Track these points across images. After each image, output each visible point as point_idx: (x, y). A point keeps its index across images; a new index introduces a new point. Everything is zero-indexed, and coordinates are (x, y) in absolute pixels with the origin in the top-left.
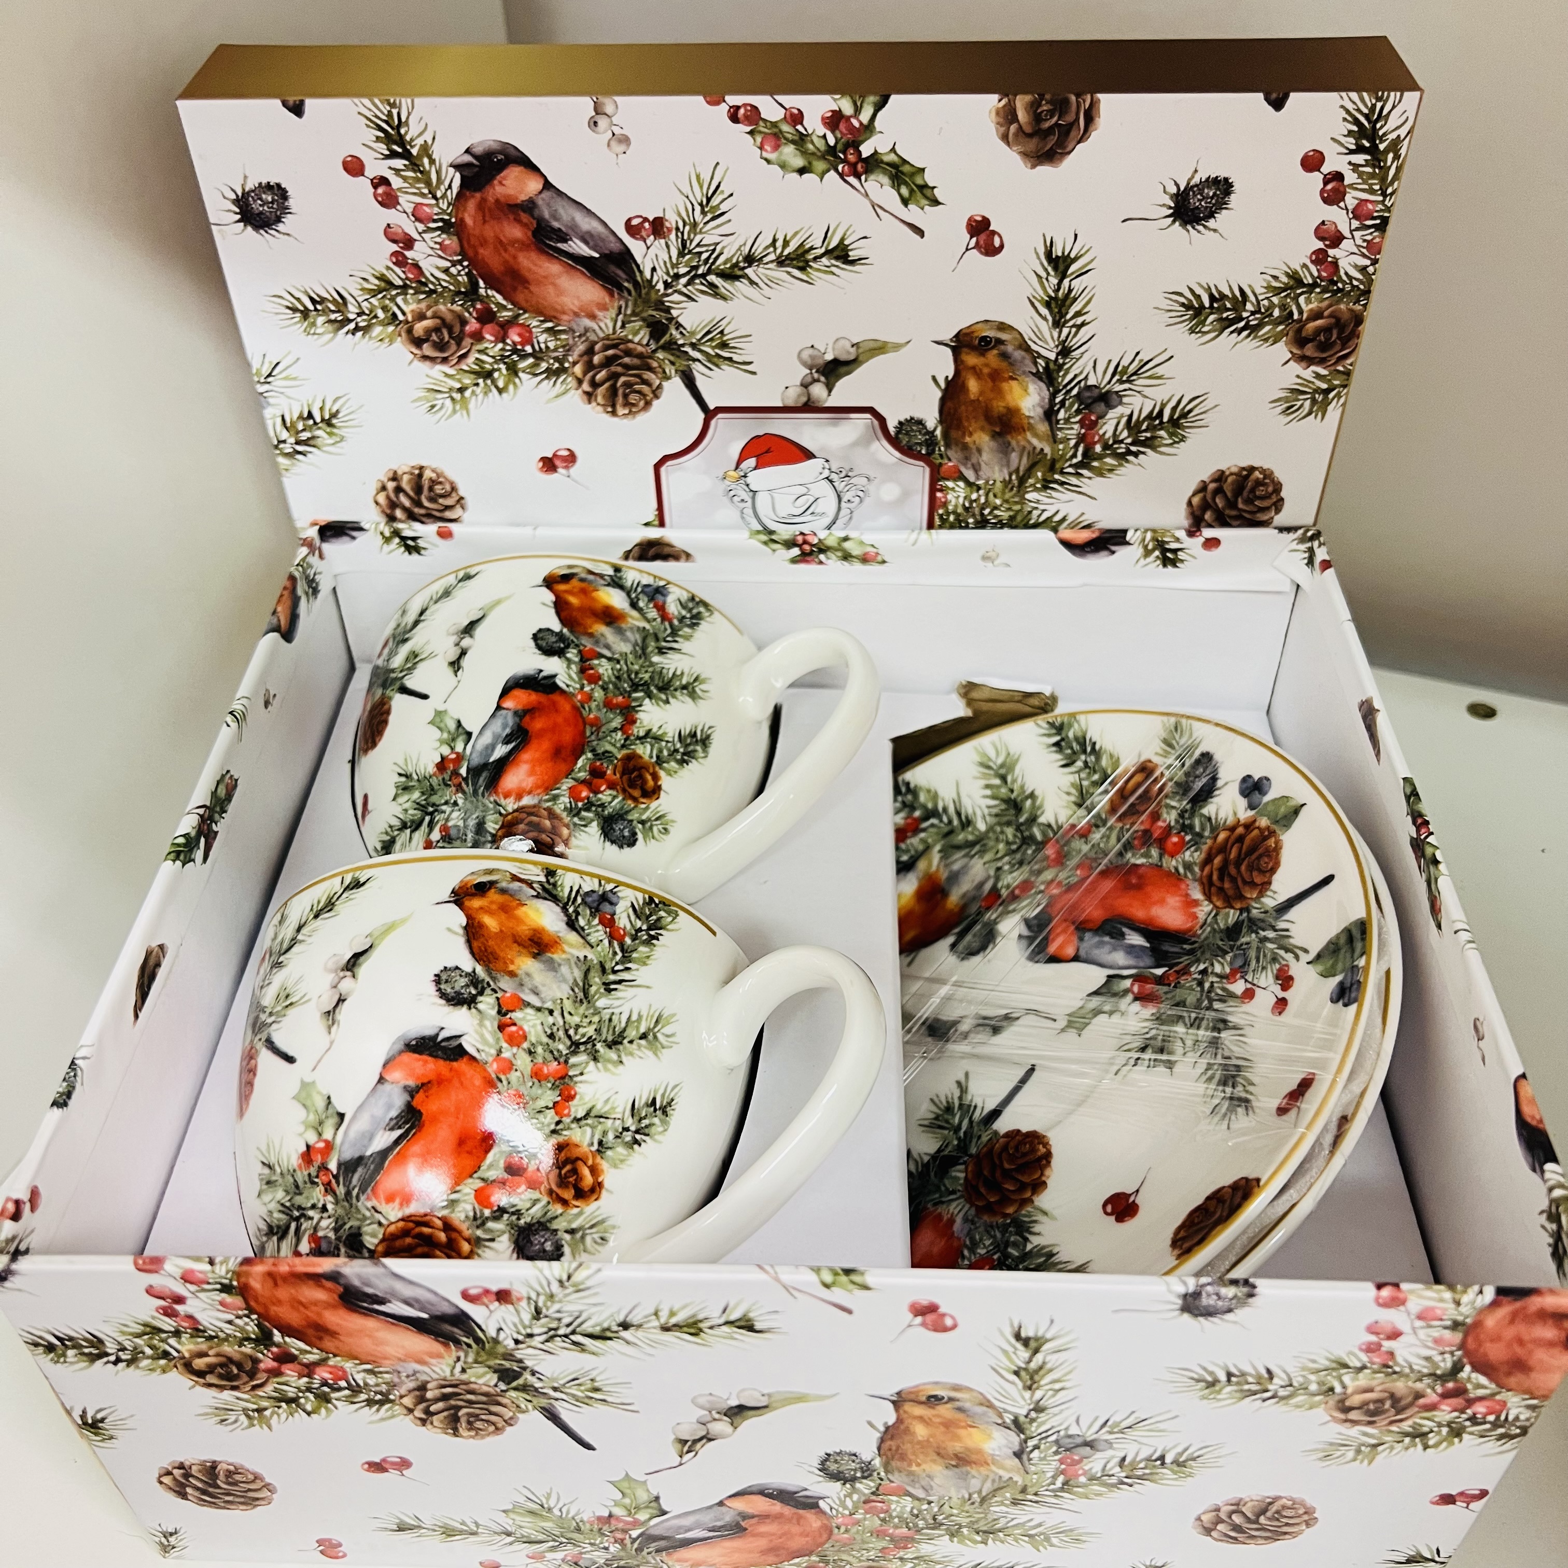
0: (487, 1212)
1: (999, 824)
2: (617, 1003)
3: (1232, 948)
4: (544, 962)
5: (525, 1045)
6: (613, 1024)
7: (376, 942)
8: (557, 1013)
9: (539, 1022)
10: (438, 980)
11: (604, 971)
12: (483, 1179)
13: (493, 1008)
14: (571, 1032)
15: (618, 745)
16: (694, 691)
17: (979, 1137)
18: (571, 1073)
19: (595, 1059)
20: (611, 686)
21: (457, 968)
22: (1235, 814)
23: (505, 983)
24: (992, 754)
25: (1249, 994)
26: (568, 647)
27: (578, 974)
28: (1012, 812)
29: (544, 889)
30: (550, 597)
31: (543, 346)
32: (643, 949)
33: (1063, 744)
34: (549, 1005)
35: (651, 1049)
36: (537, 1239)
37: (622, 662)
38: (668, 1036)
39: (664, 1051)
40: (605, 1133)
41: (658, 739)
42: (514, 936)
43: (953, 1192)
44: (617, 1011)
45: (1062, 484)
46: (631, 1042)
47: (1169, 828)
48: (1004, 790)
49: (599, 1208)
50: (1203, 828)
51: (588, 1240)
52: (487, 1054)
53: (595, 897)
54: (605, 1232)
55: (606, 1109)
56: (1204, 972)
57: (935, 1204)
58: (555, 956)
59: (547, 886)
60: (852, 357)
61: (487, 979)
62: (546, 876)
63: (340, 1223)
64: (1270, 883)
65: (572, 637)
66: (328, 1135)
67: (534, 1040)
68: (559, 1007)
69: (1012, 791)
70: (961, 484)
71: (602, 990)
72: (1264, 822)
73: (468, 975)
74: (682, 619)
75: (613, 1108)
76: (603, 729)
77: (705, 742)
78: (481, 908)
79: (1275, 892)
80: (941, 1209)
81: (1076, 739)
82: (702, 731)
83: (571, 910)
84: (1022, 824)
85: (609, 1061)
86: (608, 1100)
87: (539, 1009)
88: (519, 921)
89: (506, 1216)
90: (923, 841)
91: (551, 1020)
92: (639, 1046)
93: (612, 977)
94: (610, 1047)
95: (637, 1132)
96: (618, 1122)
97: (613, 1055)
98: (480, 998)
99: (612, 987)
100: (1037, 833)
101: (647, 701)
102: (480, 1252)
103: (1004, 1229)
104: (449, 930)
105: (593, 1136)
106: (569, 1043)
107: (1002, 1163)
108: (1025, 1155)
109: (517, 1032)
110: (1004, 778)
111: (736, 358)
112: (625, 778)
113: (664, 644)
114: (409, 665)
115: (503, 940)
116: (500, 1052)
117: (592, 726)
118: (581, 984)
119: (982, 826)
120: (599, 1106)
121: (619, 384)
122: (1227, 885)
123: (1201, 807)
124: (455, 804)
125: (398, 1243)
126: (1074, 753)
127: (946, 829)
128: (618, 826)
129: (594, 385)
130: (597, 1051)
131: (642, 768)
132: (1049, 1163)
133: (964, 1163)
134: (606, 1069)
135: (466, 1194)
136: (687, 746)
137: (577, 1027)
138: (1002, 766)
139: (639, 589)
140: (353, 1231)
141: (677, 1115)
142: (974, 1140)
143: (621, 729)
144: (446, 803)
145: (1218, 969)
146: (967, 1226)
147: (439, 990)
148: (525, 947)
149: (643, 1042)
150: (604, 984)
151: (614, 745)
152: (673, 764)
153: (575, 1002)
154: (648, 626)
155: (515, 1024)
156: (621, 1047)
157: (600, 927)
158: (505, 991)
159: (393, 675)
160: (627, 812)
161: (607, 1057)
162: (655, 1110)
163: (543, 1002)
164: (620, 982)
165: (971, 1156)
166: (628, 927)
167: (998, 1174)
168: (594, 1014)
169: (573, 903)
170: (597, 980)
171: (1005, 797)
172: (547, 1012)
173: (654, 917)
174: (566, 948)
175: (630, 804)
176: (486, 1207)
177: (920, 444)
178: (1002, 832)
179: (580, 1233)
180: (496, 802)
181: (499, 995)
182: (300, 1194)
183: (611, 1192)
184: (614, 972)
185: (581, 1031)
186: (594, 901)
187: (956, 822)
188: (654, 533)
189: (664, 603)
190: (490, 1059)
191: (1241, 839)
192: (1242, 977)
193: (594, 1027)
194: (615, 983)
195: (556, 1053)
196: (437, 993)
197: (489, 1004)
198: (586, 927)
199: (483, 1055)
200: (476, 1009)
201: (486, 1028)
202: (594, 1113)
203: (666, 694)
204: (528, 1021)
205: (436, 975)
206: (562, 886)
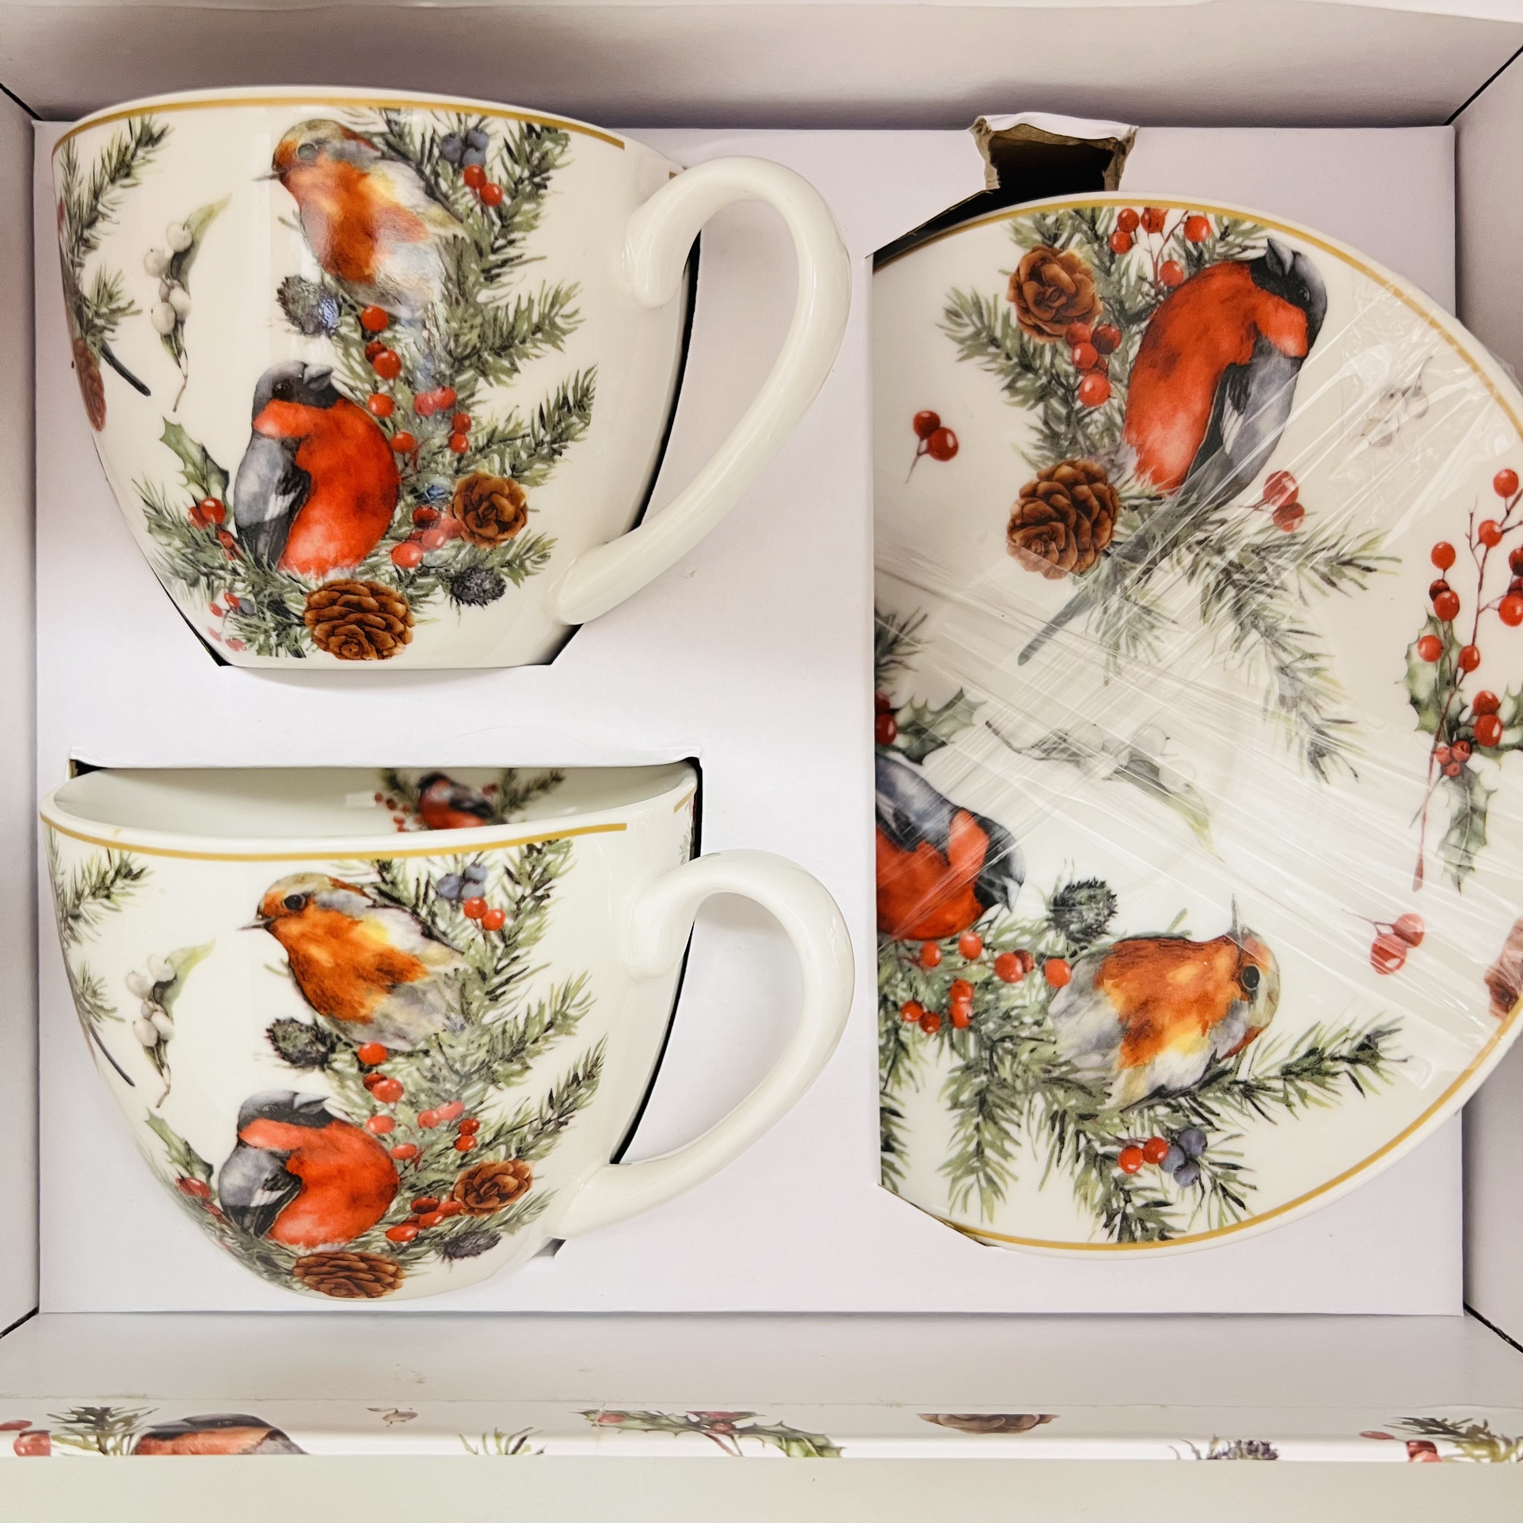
0: (405, 1243)
2: (508, 1008)
4: (403, 995)
5: (403, 1098)
6: (508, 1034)
7: (179, 975)
8: (434, 1052)
9: (413, 1069)
10: (273, 1036)
11: (484, 977)
12: (391, 1223)
14: (458, 1066)
16: (553, 326)
18: (468, 1107)
19: (494, 1081)
21: (293, 1021)
23: (359, 1033)
29: (381, 893)
30: (286, 202)
32: (530, 921)
34: (422, 1045)
35: (562, 1032)
36: (467, 1242)
37: (430, 323)
38: (580, 1005)
39: (577, 1024)
40: (522, 1139)
41: (508, 438)
42: (355, 969)
44: (510, 1017)
46: (535, 1041)
49: (531, 1193)
51: (525, 1217)
52: (360, 1115)
53: (453, 881)
54: (543, 1202)
55: (519, 1119)
58: (417, 983)
59: (383, 887)
61: (335, 1032)
62: (380, 873)
66: (200, 1177)
67: (412, 1089)
68: (435, 1044)
71: (486, 1003)
73: (308, 1029)
74: (516, 187)
75: (527, 1113)
76: (422, 453)
77: (583, 402)
78: (303, 935)
82: (575, 387)
83: (423, 912)
85: (512, 1074)
86: (520, 1109)
87: (410, 1055)
88: (357, 946)
89: (427, 1241)
91: (428, 1061)
92: (547, 1038)
93: (496, 980)
94: (510, 1060)
95: (560, 1116)
96: (536, 1123)
97: (515, 1066)
98: (333, 1056)
99: (499, 992)
101: (481, 382)
104: (269, 968)
105: (508, 1149)
106: (457, 1078)
109: (390, 1085)
113: (493, 259)
115: (341, 976)
116: (374, 1111)
117: (403, 451)
120: (510, 1121)
124: (235, 571)
128: (473, 582)
130: (494, 1072)
131: (493, 492)
134: (510, 1084)
135: (377, 1236)
136: (555, 425)
137: (464, 1057)
139: (436, 152)
141: (606, 1068)
143: (449, 445)
144: (222, 568)
147: (278, 1049)
148: (373, 981)
149: (550, 1032)
150: (487, 993)
151: (444, 474)
152: (539, 466)
155: (384, 1079)
156: (523, 1053)
157: (469, 922)
158: (362, 1044)
160: (482, 561)
161: (508, 1071)
162: (579, 1083)
163: (414, 1045)
164: (507, 981)
166: (506, 903)
168: (481, 1035)
169: (425, 901)
170: (477, 993)
172: (421, 1055)
173: (539, 870)
174: (428, 968)
175: (485, 548)
176: (403, 1240)
181: (356, 1049)
183: (541, 1177)
184: (497, 972)
185: (470, 1059)
186: (453, 889)
190: (365, 1120)
193: (485, 1048)
194: (502, 985)
195: (443, 1094)
196: (277, 1053)
197: (346, 1062)
198: (449, 931)
199: (354, 1117)
200: (332, 1069)
201: (350, 1089)
202: (505, 1129)
203: (510, 356)
204: (401, 1071)
205: (269, 1031)
206: (404, 881)
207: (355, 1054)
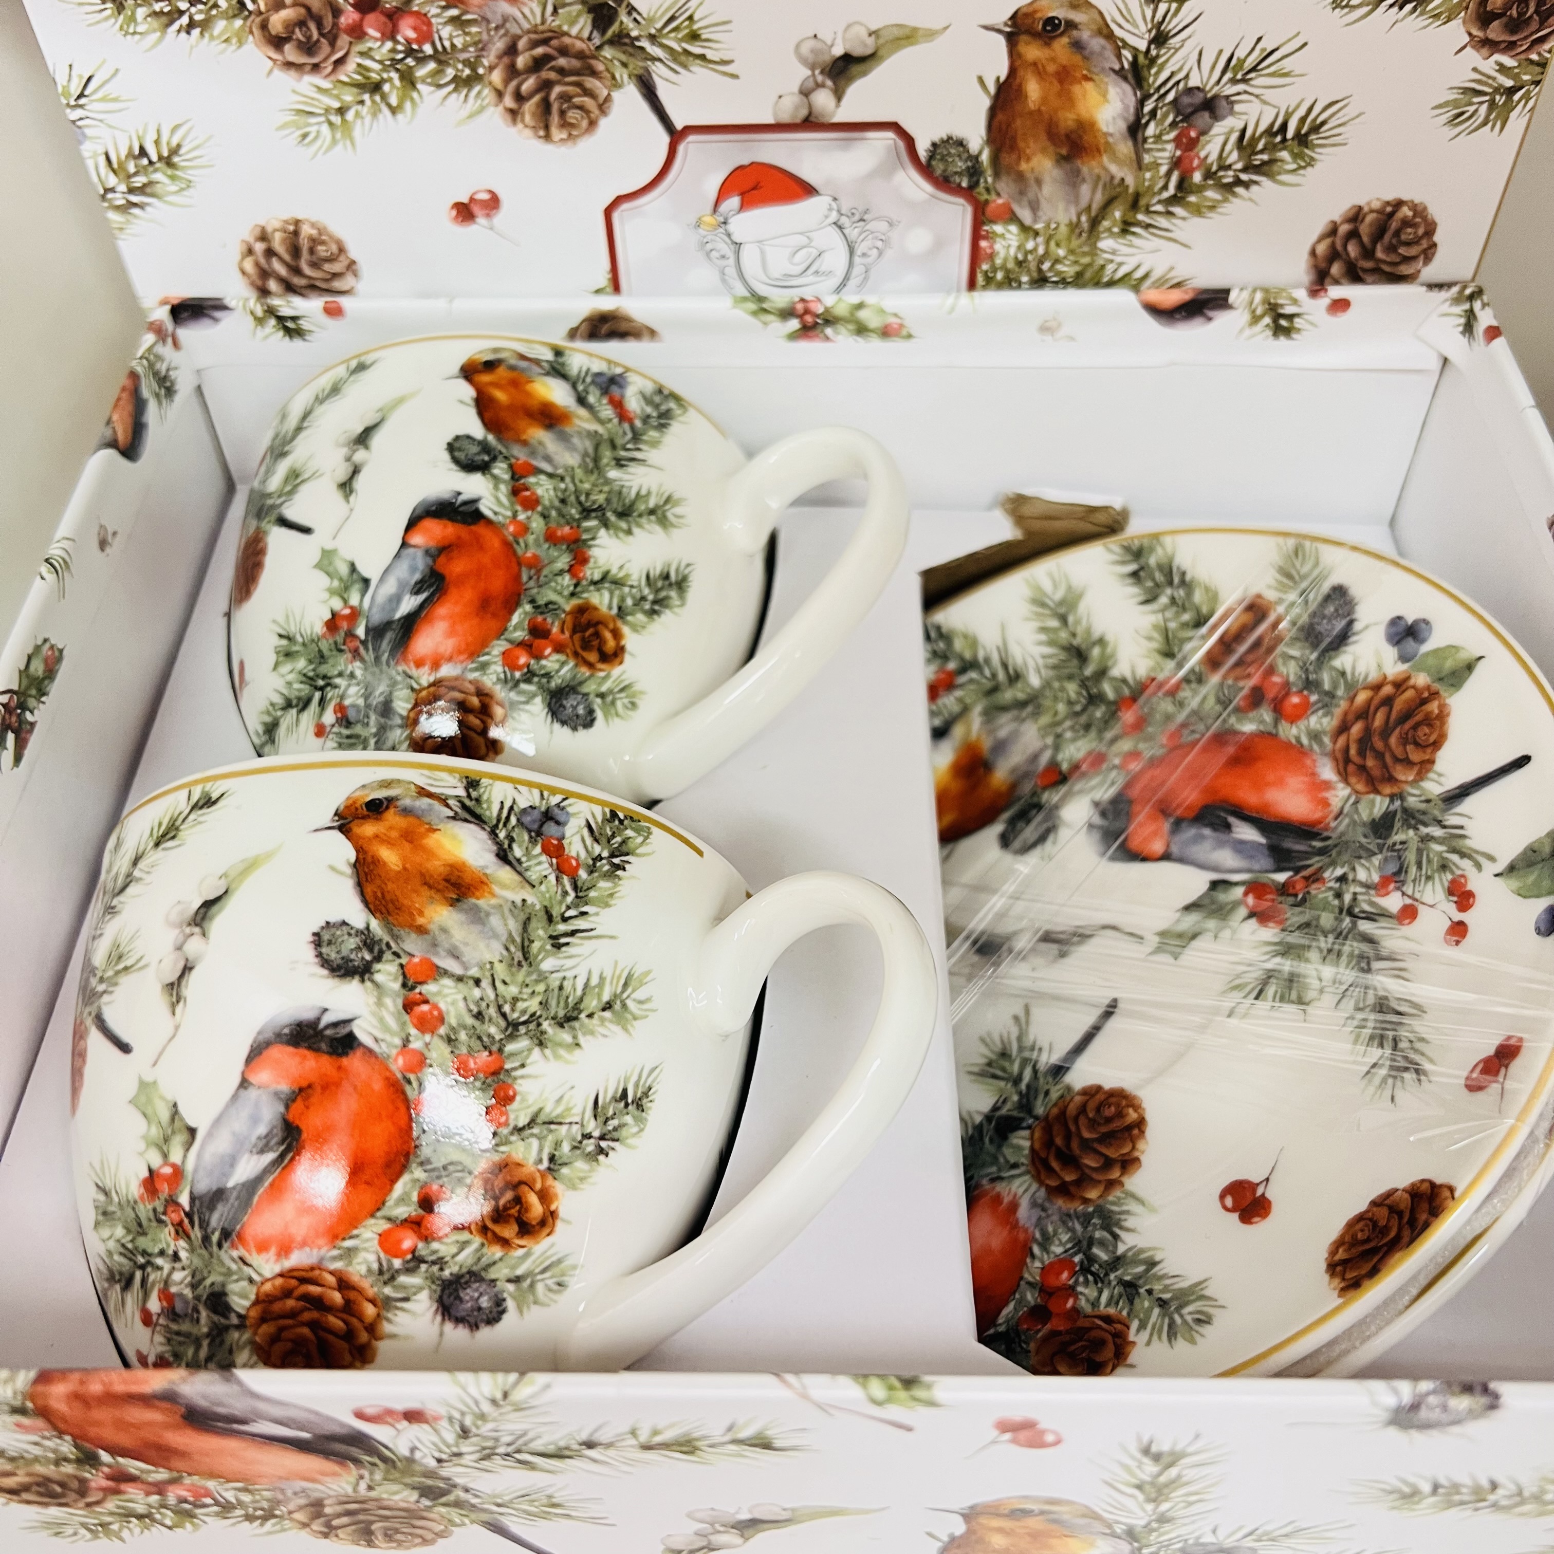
0: (397, 1263)
1: (1059, 678)
2: (569, 963)
3: (1381, 848)
4: (466, 911)
5: (442, 1030)
6: (564, 993)
7: (233, 886)
8: (485, 983)
9: (460, 997)
10: (318, 940)
11: (550, 919)
12: (389, 1219)
13: (396, 979)
14: (507, 1008)
15: (566, 593)
16: (665, 517)
17: (1047, 1093)
18: (508, 1066)
19: (541, 1044)
20: (554, 513)
21: (344, 923)
22: (1379, 667)
23: (412, 944)
24: (1047, 586)
25: (1409, 913)
26: (494, 459)
27: (514, 926)
28: (1075, 662)
29: (464, 807)
30: (467, 392)
31: (447, 44)
32: (603, 884)
33: (1142, 574)
34: (474, 972)
35: (618, 1023)
36: (468, 1294)
37: (568, 480)
38: (641, 1002)
39: (635, 1023)
40: (558, 1144)
41: (618, 583)
42: (422, 875)
43: (1015, 1166)
44: (569, 974)
45: (1148, 226)
46: (590, 1016)
47: (1287, 684)
48: (1064, 635)
49: (552, 1245)
50: (1335, 686)
51: (540, 1287)
52: (390, 1045)
53: (536, 814)
54: (563, 1275)
55: (559, 1110)
56: (1342, 879)
57: (993, 1180)
58: (481, 903)
59: (468, 802)
60: (869, 51)
61: (387, 938)
62: (466, 788)
63: (198, 1277)
64: (1432, 762)
65: (500, 447)
66: (176, 1157)
67: (453, 1022)
68: (488, 974)
69: (1074, 635)
70: (1014, 228)
71: (549, 947)
72: (1421, 680)
73: (359, 933)
74: (646, 419)
75: (568, 1109)
76: (545, 572)
77: (681, 585)
78: (376, 836)
79: (1440, 775)
80: (1000, 1187)
81: (1160, 567)
82: (677, 570)
83: (502, 835)
84: (1087, 679)
85: (560, 1044)
86: (561, 1098)
87: (460, 979)
88: (430, 853)
89: (424, 1267)
90: (960, 700)
91: (477, 993)
92: (602, 1020)
93: (562, 927)
94: (561, 1026)
95: (602, 1138)
96: (575, 1128)
97: (565, 1036)
98: (377, 966)
99: (563, 940)
100: (1108, 690)
101: (603, 532)
102: (390, 1315)
103: (1086, 1220)
104: (333, 868)
105: (541, 1150)
106: (503, 1024)
107: (1078, 1128)
108: (1109, 1120)
109: (430, 1012)
110: (1063, 619)
111: (710, 55)
112: (577, 637)
113: (623, 453)
114: (288, 488)
115: (407, 881)
116: (406, 1041)
117: (530, 567)
118: (518, 940)
119: (1035, 681)
120: (547, 1109)
121: (553, 96)
122: (1370, 763)
123: (1330, 658)
124: (352, 675)
125: (277, 1307)
126: (1157, 585)
127: (988, 685)
128: (569, 703)
129: (519, 97)
130: (543, 1033)
131: (599, 623)
132: (1142, 1132)
133: (1029, 1127)
134: (557, 1057)
135: (367, 1240)
136: (657, 591)
137: (515, 1000)
138: (1062, 603)
139: (589, 380)
140: (217, 1288)
141: (655, 1109)
142: (1041, 1097)
143: (569, 571)
144: (340, 675)
145: (1362, 875)
146: (1037, 1212)
147: (319, 955)
148: (438, 891)
149: (607, 1014)
150: (551, 937)
151: (560, 594)
152: (640, 617)
153: (511, 965)
154: (600, 429)
155: (426, 1002)
156: (576, 1024)
157: (544, 858)
158: (412, 955)
159: (270, 502)
160: (581, 683)
161: (557, 1039)
162: (627, 1105)
163: (466, 969)
164: (573, 933)
165: (1036, 1118)
166: (583, 855)
167: (1075, 1145)
168: (537, 981)
169: (505, 825)
170: (541, 932)
171: (1065, 643)
172: (471, 982)
173: (618, 839)
174: (496, 889)
175: (585, 671)
176: (396, 1256)
177: (960, 174)
178: (1063, 689)
179: (528, 1281)
180: (405, 672)
181: (404, 961)
182: (144, 1234)
183: (568, 1222)
184: (565, 920)
185: (521, 1005)
186: (534, 821)
187: (1001, 676)
188: (607, 303)
189: (622, 396)
190: (394, 1052)
191: (1388, 701)
192: (1398, 889)
193: (538, 999)
194: (566, 934)
195: (485, 1039)
196: (317, 960)
197: (389, 974)
198: (524, 859)
199: (383, 1045)
200: (372, 981)
201: (387, 1009)
202: (542, 1118)
203: (628, 522)
204: (446, 996)
205: (315, 934)
206: (489, 801)
207: (402, 966)
